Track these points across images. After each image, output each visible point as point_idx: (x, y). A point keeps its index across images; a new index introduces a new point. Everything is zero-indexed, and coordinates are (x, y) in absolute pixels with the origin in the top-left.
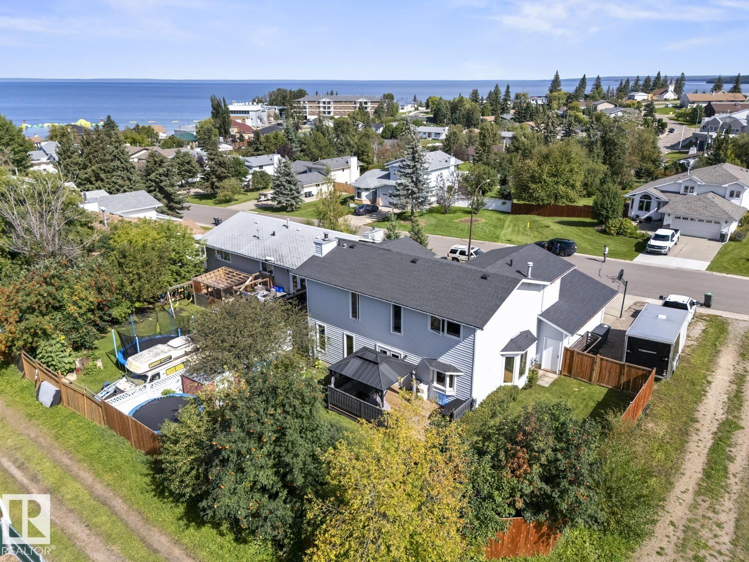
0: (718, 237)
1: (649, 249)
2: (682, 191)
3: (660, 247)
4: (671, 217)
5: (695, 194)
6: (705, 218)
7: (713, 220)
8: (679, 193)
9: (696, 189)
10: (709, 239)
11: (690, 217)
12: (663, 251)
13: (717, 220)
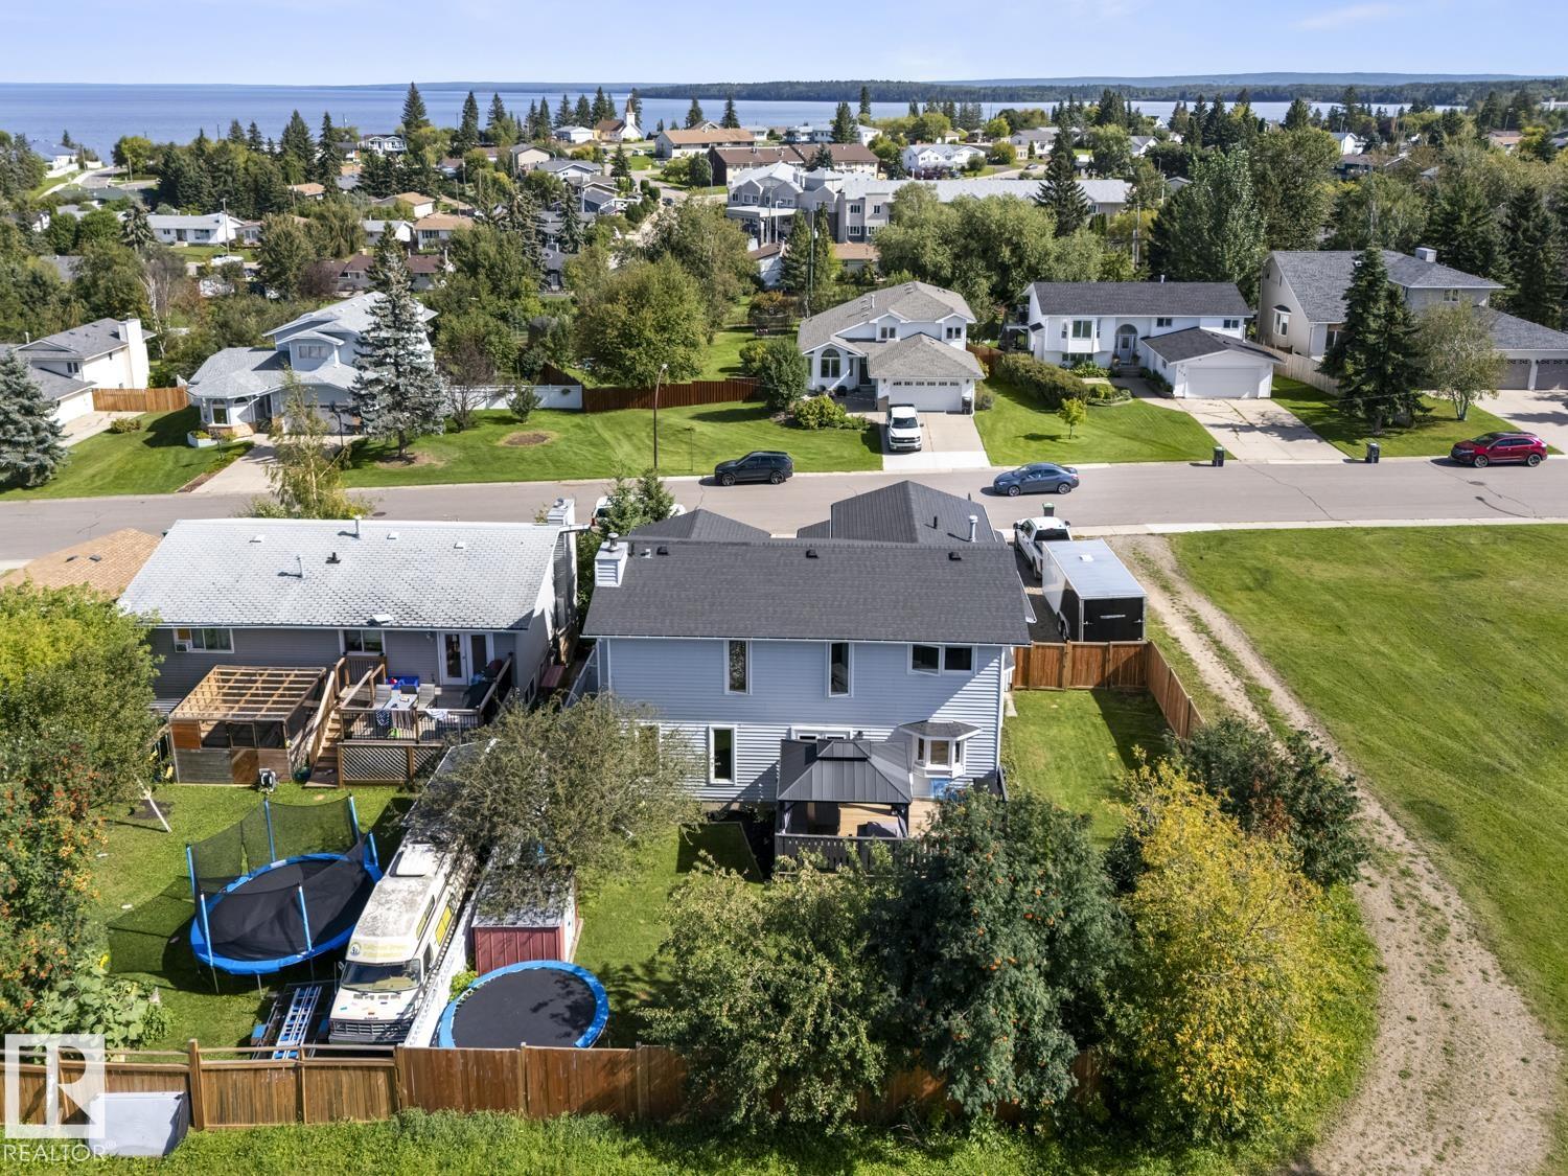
0: (960, 408)
1: (895, 446)
2: (878, 338)
3: (912, 440)
4: (889, 383)
5: (897, 339)
6: (937, 380)
7: (948, 380)
8: (873, 340)
9: (897, 332)
10: (949, 412)
11: (914, 380)
12: (916, 445)
13: (953, 379)
